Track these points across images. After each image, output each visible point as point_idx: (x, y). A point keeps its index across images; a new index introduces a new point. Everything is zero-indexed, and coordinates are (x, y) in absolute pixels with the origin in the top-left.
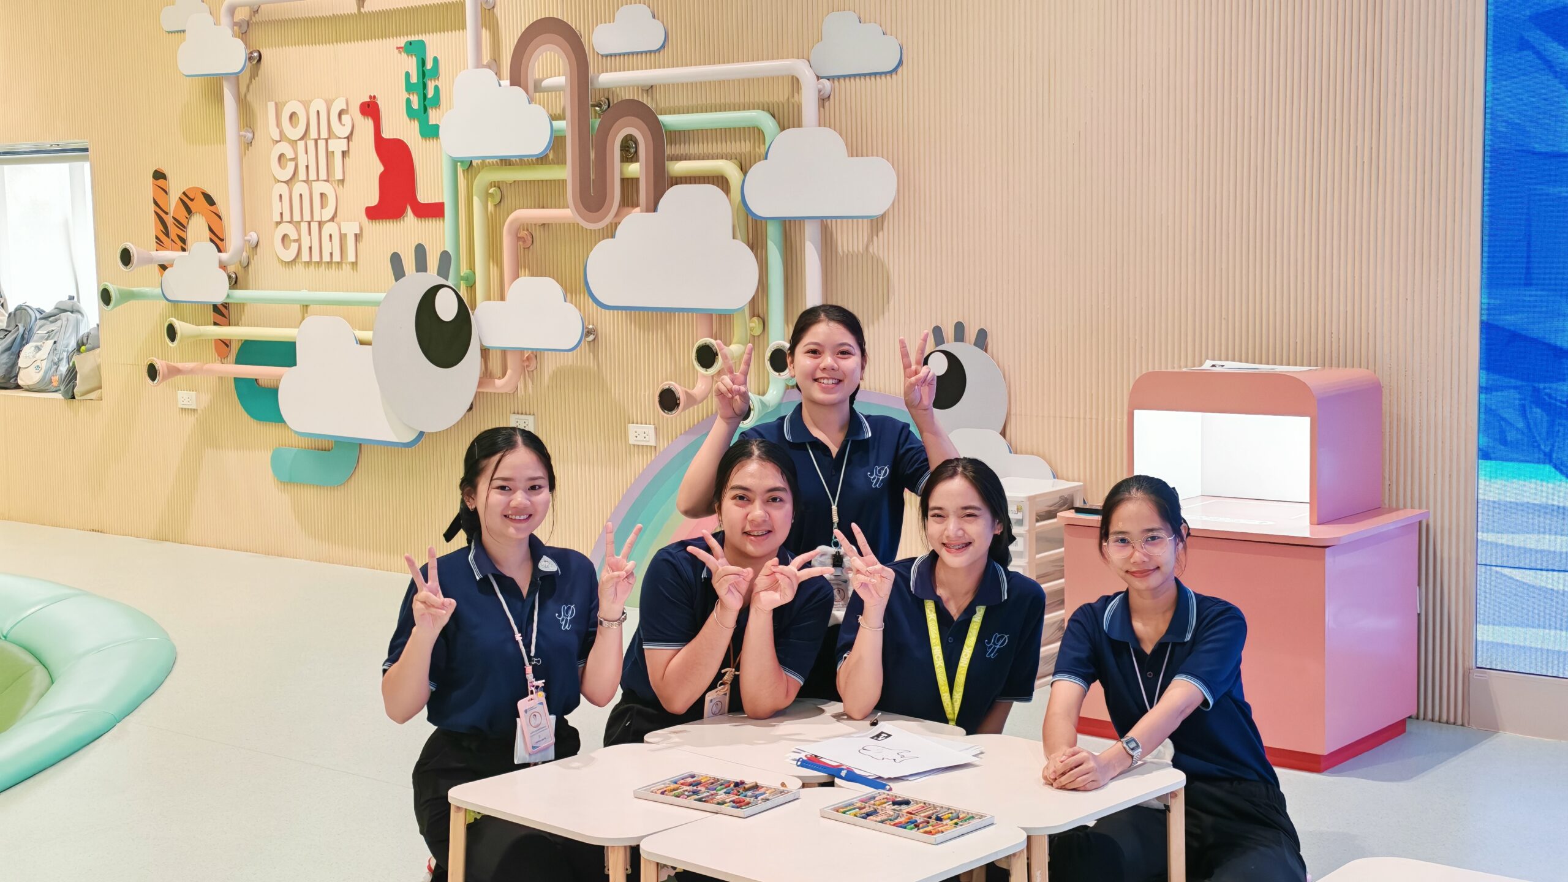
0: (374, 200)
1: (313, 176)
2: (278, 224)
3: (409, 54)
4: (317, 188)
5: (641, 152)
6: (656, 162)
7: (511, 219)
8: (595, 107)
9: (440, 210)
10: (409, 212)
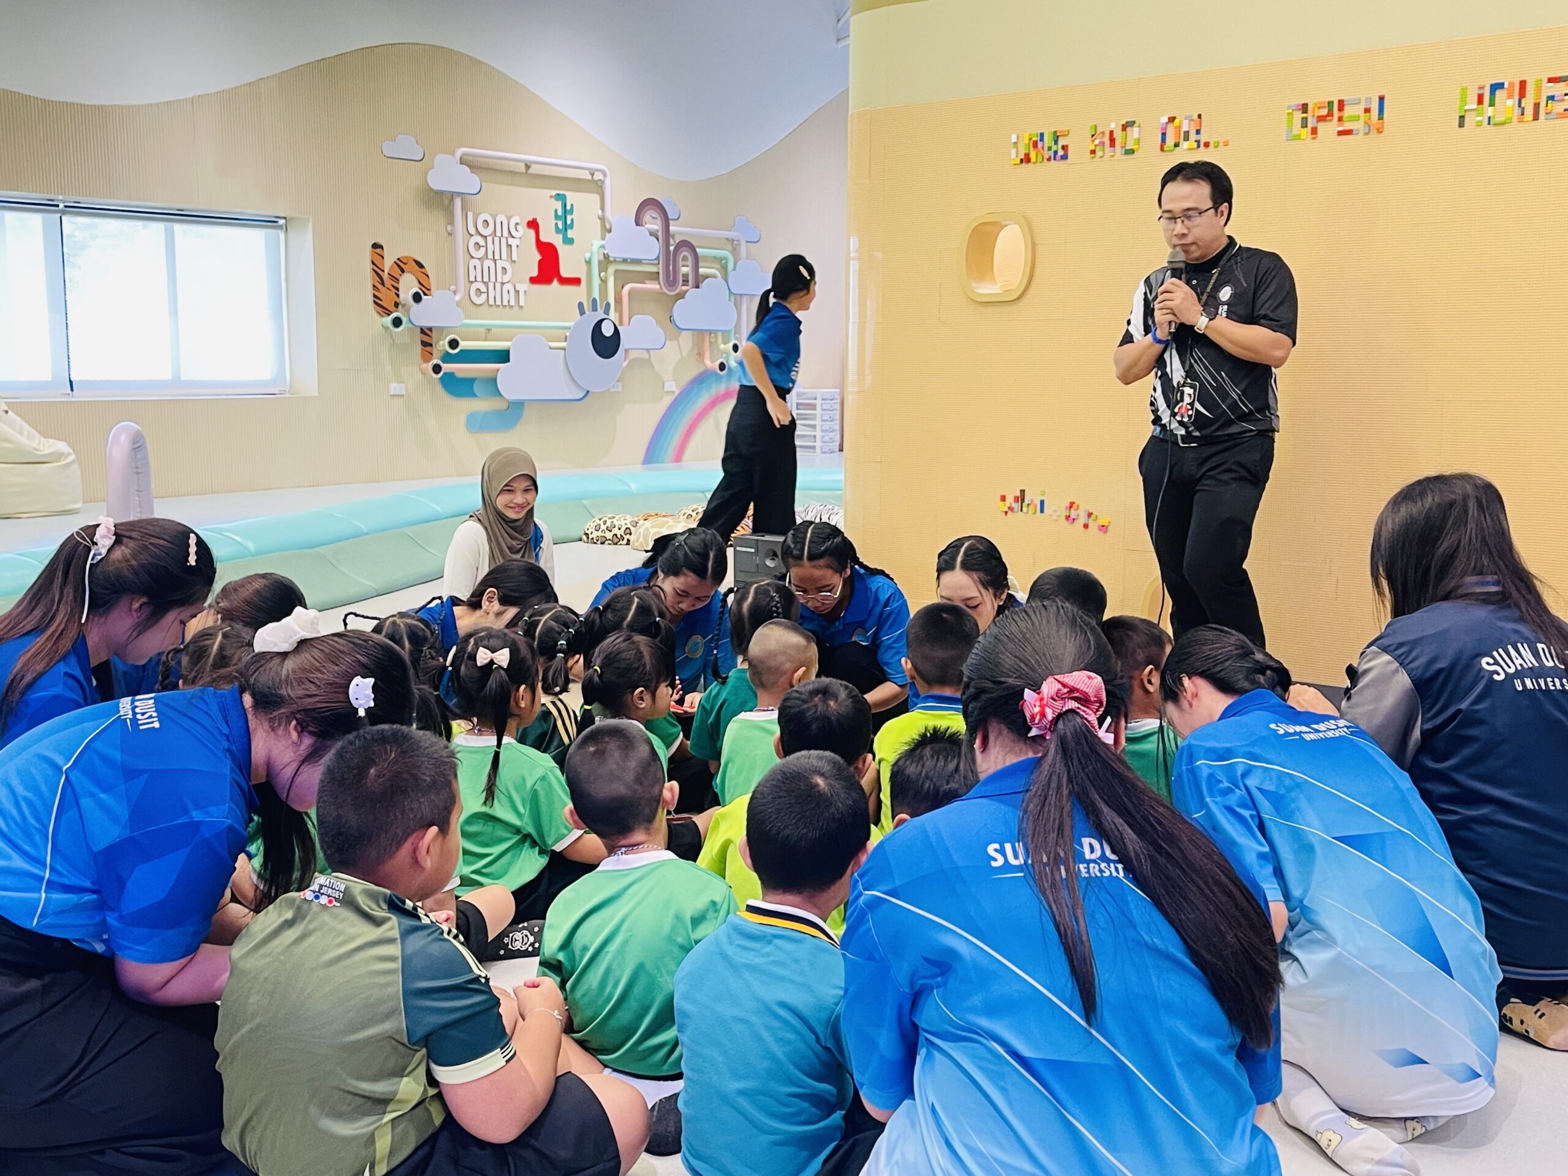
0: (535, 273)
2: (472, 282)
3: (557, 200)
4: (500, 264)
5: (690, 263)
6: (696, 267)
7: (627, 288)
8: (672, 241)
9: (576, 281)
10: (555, 281)
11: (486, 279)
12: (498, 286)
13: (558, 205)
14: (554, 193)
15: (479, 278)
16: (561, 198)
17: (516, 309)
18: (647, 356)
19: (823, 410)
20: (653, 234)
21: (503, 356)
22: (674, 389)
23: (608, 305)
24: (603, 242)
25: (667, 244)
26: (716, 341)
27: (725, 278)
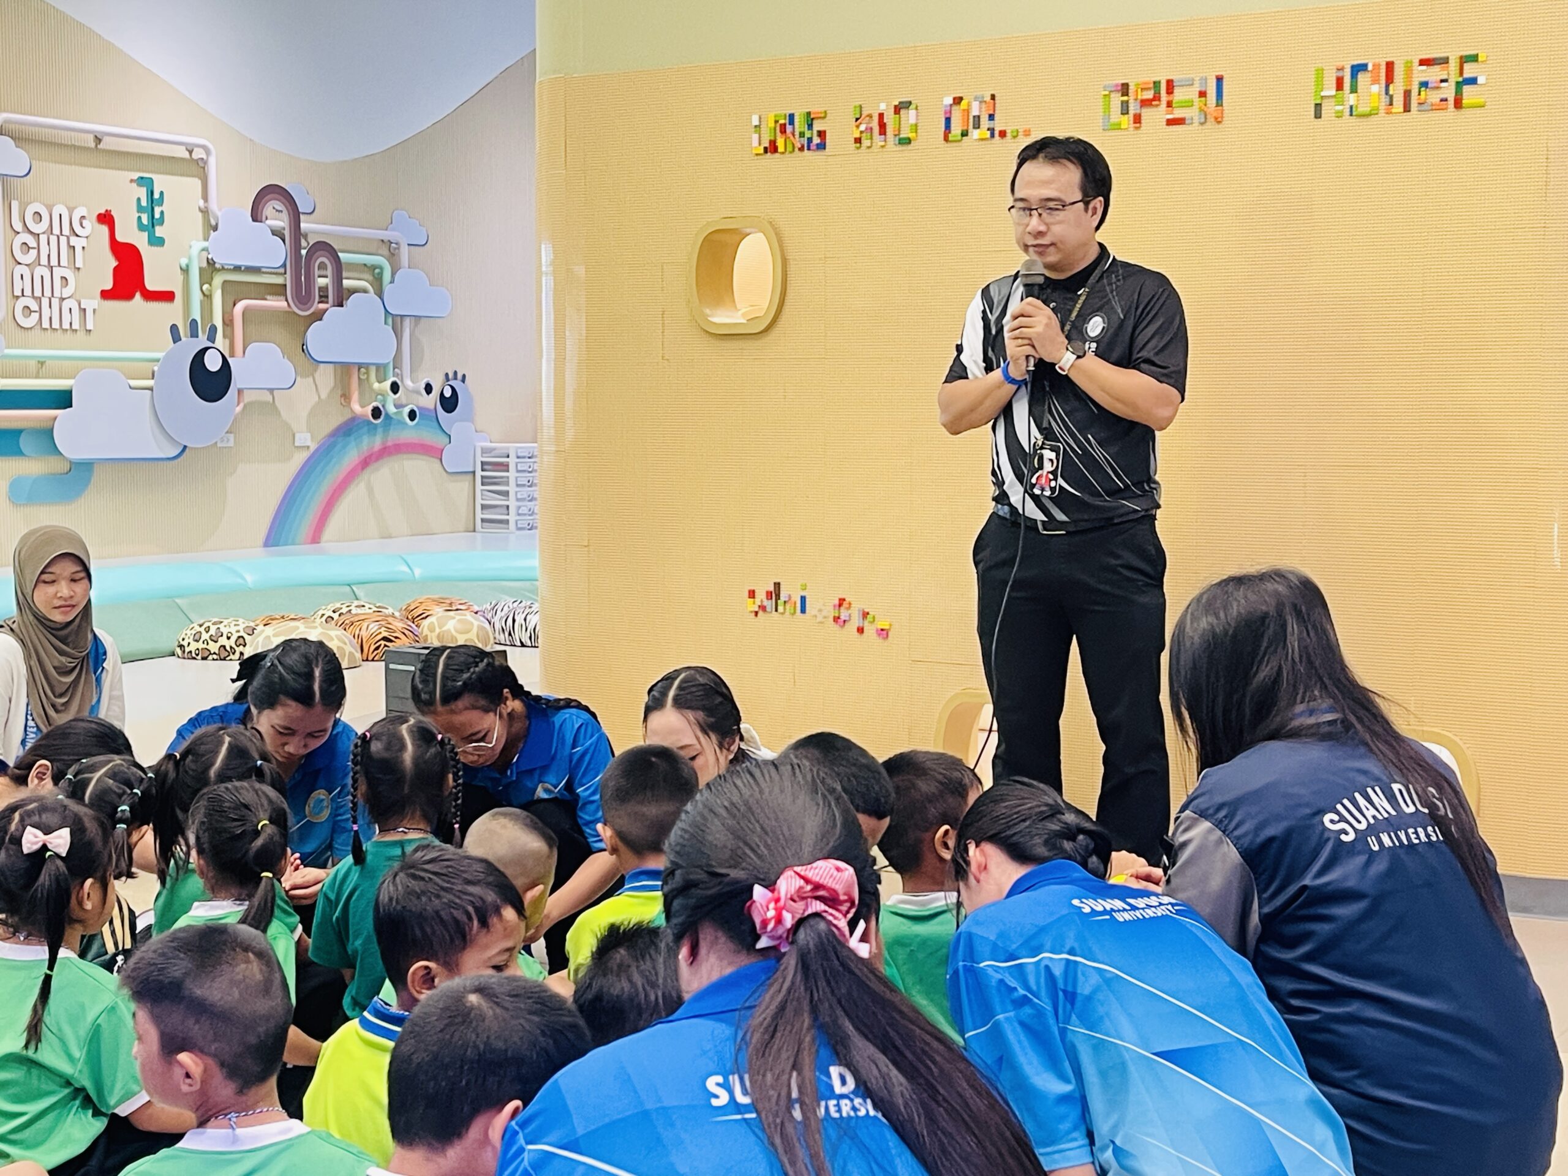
0: (109, 285)
1: (54, 262)
2: (18, 297)
3: (139, 185)
4: (58, 272)
5: (329, 272)
6: (338, 279)
7: (241, 306)
8: (304, 243)
9: (167, 296)
10: (138, 295)
11: (38, 293)
12: (55, 302)
13: (142, 193)
14: (136, 175)
15: (28, 292)
16: (146, 183)
17: (81, 334)
18: (270, 398)
19: (518, 471)
20: (275, 233)
21: (63, 399)
22: (309, 443)
23: (213, 329)
24: (205, 244)
25: (297, 247)
26: (368, 378)
27: (380, 294)
